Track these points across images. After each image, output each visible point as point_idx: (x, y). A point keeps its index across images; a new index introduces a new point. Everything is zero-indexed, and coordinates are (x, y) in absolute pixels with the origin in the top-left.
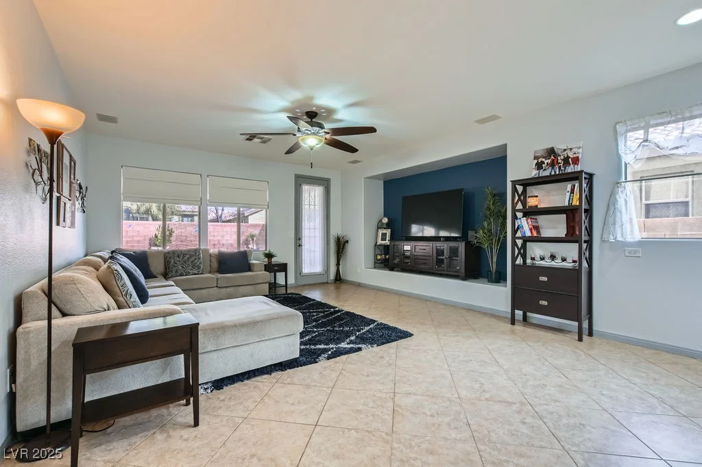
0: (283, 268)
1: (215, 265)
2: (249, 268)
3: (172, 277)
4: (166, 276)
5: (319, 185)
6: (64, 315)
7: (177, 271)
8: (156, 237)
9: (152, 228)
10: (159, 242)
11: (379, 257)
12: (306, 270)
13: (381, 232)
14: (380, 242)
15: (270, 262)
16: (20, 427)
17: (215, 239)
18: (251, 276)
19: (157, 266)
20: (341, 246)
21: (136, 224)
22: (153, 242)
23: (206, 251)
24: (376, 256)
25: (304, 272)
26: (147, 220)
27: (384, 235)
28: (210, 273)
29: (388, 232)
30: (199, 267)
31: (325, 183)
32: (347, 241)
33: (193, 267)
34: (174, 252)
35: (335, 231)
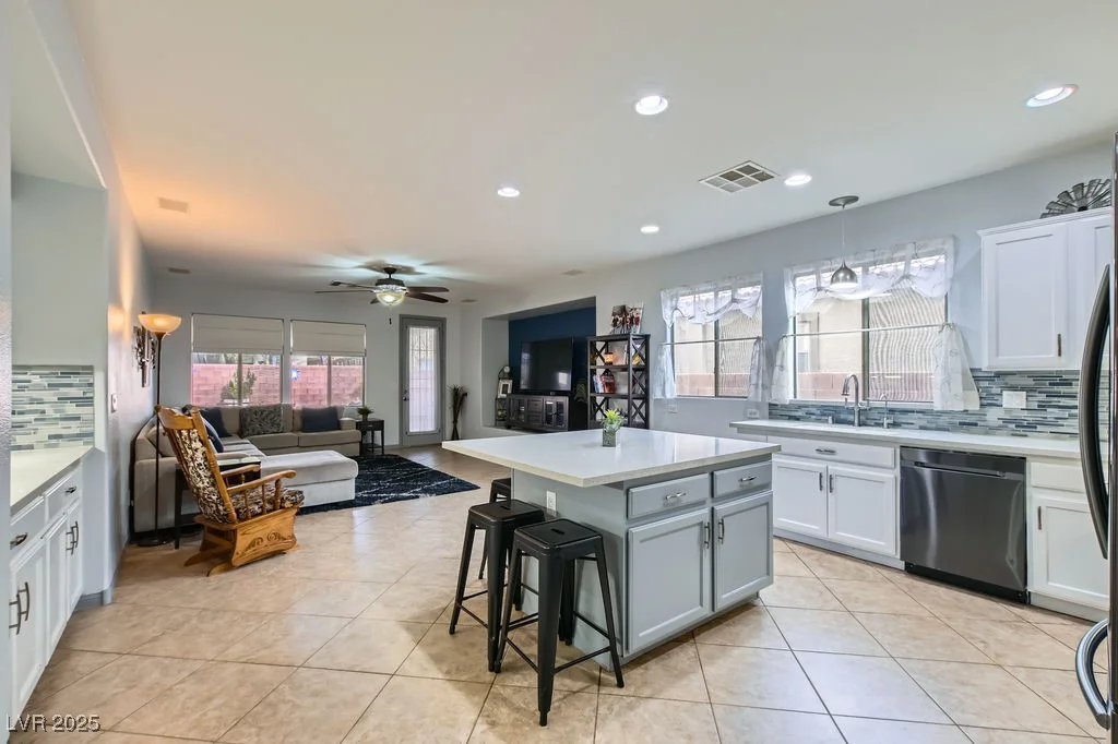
0: (380, 425)
1: (298, 422)
2: (338, 426)
3: (248, 435)
4: (241, 435)
5: (431, 326)
6: (163, 456)
7: (253, 430)
8: (231, 385)
9: (225, 373)
10: (234, 393)
11: (500, 413)
12: (414, 428)
13: (502, 383)
14: (501, 395)
15: (365, 419)
16: (138, 528)
17: (316, 387)
18: (337, 435)
19: (231, 424)
20: (459, 399)
21: (203, 369)
22: (226, 395)
23: (289, 407)
24: (497, 410)
25: (411, 430)
26: (218, 362)
27: (505, 386)
28: (292, 431)
29: (509, 383)
30: (279, 425)
31: (439, 324)
32: (466, 394)
33: (273, 424)
34: (250, 409)
35: (453, 381)
